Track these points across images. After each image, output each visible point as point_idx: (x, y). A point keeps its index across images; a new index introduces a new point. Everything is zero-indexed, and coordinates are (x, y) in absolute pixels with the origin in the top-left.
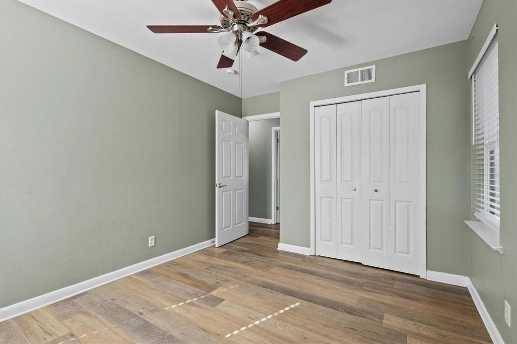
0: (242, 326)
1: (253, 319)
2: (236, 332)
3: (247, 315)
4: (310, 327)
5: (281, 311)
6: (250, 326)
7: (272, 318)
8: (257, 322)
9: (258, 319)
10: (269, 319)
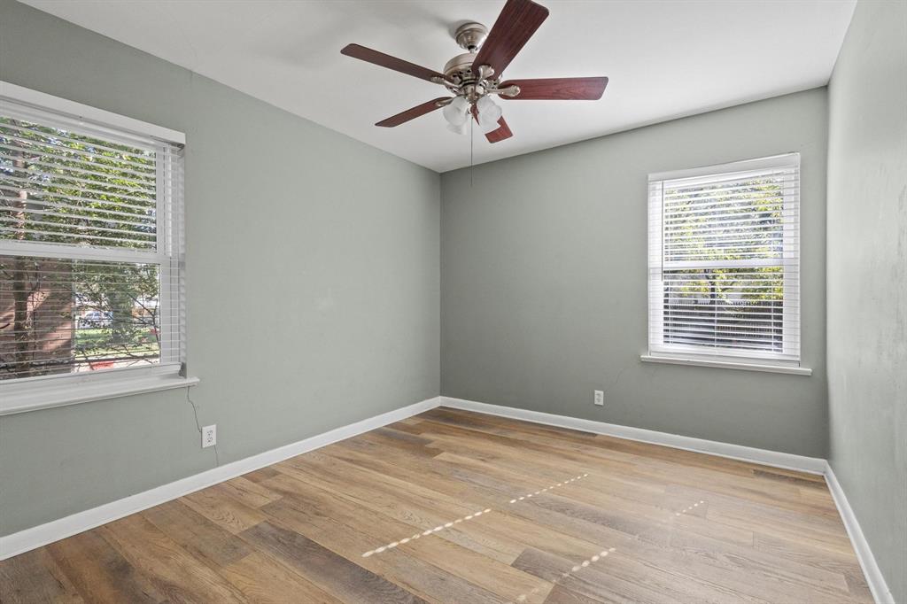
0: (470, 520)
1: (454, 529)
2: (478, 514)
3: (463, 536)
4: (374, 517)
5: (405, 541)
6: (459, 521)
7: (424, 531)
8: (449, 525)
9: (447, 530)
10: (428, 529)
